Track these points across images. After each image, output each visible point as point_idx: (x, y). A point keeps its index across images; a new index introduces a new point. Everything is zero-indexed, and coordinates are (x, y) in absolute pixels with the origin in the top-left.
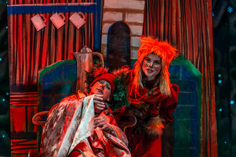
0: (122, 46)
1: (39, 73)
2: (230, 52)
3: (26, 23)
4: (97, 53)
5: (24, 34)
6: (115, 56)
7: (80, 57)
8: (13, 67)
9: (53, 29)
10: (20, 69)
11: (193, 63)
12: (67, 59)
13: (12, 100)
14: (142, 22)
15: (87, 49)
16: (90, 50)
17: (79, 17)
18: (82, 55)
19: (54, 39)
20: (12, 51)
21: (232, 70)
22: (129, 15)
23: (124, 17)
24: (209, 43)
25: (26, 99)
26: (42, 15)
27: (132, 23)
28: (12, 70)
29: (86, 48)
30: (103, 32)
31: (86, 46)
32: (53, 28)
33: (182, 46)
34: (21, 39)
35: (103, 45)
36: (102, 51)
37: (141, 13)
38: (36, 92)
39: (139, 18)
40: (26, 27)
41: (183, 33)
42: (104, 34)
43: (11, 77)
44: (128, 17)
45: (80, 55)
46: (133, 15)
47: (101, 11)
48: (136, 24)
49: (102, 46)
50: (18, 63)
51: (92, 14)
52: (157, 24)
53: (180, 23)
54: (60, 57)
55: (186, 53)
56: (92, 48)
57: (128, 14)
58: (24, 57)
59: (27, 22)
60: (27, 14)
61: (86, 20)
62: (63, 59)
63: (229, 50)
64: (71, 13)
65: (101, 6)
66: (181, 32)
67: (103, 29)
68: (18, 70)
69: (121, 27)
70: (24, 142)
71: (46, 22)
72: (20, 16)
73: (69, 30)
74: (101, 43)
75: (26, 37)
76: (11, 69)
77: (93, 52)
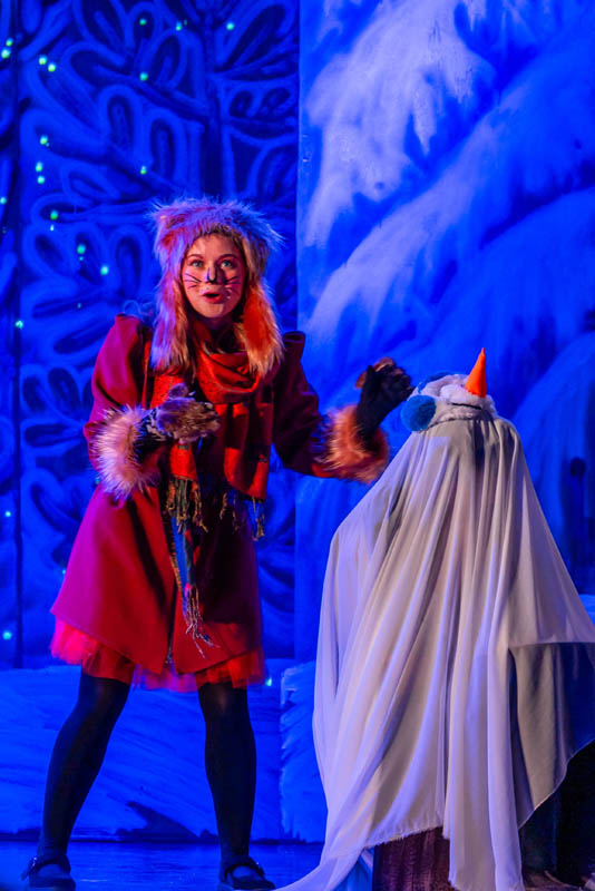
2: (21, 378)
21: (24, 425)
63: (18, 373)
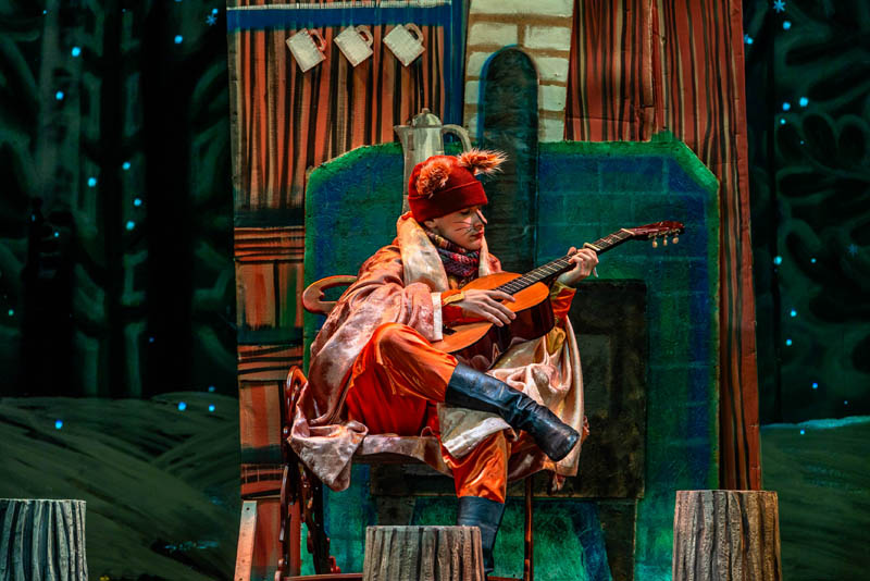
0: (517, 108)
1: (307, 177)
3: (273, 53)
4: (454, 127)
5: (270, 79)
6: (500, 134)
7: (411, 138)
8: (243, 163)
9: (343, 68)
10: (259, 168)
11: (695, 151)
12: (378, 140)
13: (241, 246)
14: (568, 49)
15: (429, 116)
16: (437, 118)
17: (409, 36)
18: (416, 131)
19: (346, 92)
20: (240, 122)
22: (535, 30)
23: (521, 35)
24: (736, 101)
25: (276, 244)
26: (314, 31)
27: (540, 52)
28: (240, 172)
29: (426, 113)
30: (468, 74)
31: (426, 109)
32: (342, 64)
33: (667, 108)
34: (262, 92)
35: (469, 106)
36: (465, 122)
37: (565, 26)
38: (301, 227)
39: (561, 38)
40: (273, 62)
41: (669, 75)
42: (472, 78)
43: (237, 188)
44: (531, 34)
45: (410, 132)
46: (545, 30)
47: (464, 20)
48: (552, 53)
49: (466, 108)
50: (255, 152)
51: (440, 30)
52: (604, 52)
53: (662, 51)
54: (362, 137)
55: (677, 126)
56: (442, 114)
57: (531, 27)
58: (271, 137)
59: (276, 50)
60: (277, 28)
61: (426, 45)
62: (368, 141)
64: (388, 27)
65: (464, 8)
66: (666, 74)
67: (469, 65)
68: (254, 172)
69: (513, 61)
70: (272, 351)
71: (327, 48)
72: (261, 35)
73: (384, 68)
74: (463, 102)
75: (275, 88)
76: (237, 168)
77: (444, 124)
